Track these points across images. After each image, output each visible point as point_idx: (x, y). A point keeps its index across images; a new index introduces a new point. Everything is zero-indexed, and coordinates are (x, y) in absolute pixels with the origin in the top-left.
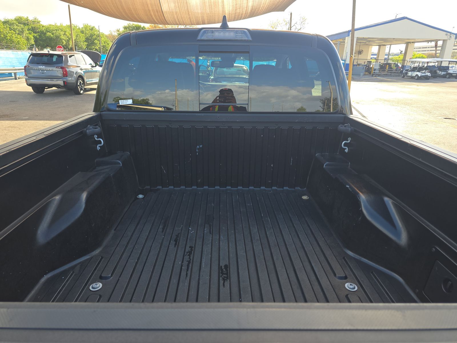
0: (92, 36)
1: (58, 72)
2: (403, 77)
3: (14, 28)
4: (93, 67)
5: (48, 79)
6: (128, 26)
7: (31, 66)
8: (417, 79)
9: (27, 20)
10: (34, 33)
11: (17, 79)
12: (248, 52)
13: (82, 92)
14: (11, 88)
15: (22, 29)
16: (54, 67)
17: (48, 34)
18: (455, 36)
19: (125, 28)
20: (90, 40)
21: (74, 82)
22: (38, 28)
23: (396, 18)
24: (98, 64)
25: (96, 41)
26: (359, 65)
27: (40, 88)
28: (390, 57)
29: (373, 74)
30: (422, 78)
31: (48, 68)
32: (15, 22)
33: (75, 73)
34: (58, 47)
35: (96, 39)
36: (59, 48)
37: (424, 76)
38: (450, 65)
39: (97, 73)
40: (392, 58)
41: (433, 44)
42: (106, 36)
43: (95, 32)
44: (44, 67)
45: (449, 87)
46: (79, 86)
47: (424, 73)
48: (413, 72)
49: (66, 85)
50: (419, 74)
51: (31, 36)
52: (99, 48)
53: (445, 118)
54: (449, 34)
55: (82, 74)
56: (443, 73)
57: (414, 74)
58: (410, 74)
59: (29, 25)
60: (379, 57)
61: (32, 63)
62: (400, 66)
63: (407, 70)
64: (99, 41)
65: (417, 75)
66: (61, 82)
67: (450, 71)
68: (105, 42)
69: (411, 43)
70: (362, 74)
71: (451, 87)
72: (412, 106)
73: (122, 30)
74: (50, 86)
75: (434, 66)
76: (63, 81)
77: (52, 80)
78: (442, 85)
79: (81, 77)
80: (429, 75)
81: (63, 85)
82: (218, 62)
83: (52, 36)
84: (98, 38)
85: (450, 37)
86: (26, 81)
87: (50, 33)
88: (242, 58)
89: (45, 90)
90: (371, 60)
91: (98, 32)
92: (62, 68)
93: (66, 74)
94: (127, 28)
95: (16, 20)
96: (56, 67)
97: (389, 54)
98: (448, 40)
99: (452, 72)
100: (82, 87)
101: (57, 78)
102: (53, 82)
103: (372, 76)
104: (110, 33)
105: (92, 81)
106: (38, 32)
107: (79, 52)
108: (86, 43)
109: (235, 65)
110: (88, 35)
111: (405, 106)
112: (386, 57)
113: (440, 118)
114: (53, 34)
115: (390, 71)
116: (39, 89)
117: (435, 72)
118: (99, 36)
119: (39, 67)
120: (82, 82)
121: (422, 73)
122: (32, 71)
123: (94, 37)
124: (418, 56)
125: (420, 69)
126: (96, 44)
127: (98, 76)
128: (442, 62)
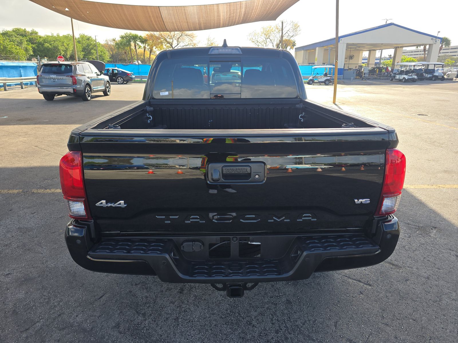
0: (88, 45)
1: (69, 80)
2: (392, 80)
3: (12, 40)
4: (98, 75)
5: (57, 87)
6: (125, 35)
7: (43, 76)
8: (404, 82)
9: (25, 31)
10: (31, 44)
11: (23, 88)
12: (240, 61)
13: (89, 98)
14: (21, 96)
15: (21, 40)
16: (65, 76)
17: (47, 45)
18: (440, 40)
19: (122, 37)
20: (87, 49)
21: (83, 89)
22: (35, 39)
23: (387, 23)
24: (103, 73)
25: (93, 51)
26: (350, 69)
27: (51, 96)
28: (382, 61)
29: (363, 78)
30: (409, 81)
31: (59, 77)
32: (13, 33)
33: (83, 81)
34: (59, 57)
35: (92, 49)
36: (60, 59)
37: (411, 78)
38: (436, 69)
39: (102, 81)
40: (383, 62)
41: (422, 48)
42: (103, 46)
43: (91, 42)
44: (55, 76)
45: (433, 88)
46: (87, 93)
47: (411, 76)
48: (400, 75)
49: (76, 92)
50: (406, 77)
51: (30, 47)
52: (96, 57)
53: (419, 115)
54: (434, 38)
55: (89, 82)
56: (429, 76)
57: (402, 77)
58: (397, 77)
59: (27, 37)
60: (369, 61)
61: (44, 73)
62: (390, 70)
63: (395, 74)
64: (96, 51)
65: (404, 78)
66: (71, 90)
67: (436, 74)
68: (101, 52)
69: (400, 48)
70: (352, 78)
71: (435, 88)
72: (392, 105)
73: (118, 39)
74: (60, 94)
75: (420, 69)
76: (72, 89)
77: (62, 87)
78: (427, 87)
79: (88, 85)
80: (415, 78)
81: (73, 92)
82: (218, 68)
83: (50, 46)
84: (95, 48)
85: (436, 41)
86: (39, 89)
87: (48, 43)
88: (237, 65)
89: (55, 97)
90: (362, 65)
91: (95, 42)
92: (72, 77)
93: (75, 82)
94: (124, 37)
95: (13, 31)
96: (66, 76)
97: (380, 59)
98: (434, 44)
99: (438, 75)
100: (89, 94)
101: (67, 86)
102: (64, 89)
103: (362, 80)
104: (106, 43)
105: (98, 88)
106: (36, 43)
107: (84, 61)
108: (83, 53)
109: (231, 71)
110: (84, 45)
111: (386, 106)
112: (378, 61)
113: (414, 114)
114: (51, 45)
115: (379, 74)
116: (49, 96)
117: (422, 74)
118: (96, 46)
119: (51, 76)
120: (89, 90)
121: (409, 76)
122: (44, 80)
123: (91, 47)
124: (408, 59)
125: (407, 73)
126: (93, 54)
127: (102, 84)
128: (428, 65)
